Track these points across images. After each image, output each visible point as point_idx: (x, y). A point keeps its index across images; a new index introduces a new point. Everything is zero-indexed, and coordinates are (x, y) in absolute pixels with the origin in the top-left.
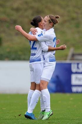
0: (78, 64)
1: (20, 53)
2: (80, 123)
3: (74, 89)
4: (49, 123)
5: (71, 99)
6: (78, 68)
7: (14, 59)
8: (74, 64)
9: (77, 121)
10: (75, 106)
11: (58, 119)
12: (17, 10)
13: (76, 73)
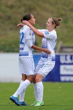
0: (66, 56)
1: (13, 46)
2: (68, 109)
3: (63, 79)
4: (40, 109)
5: (60, 87)
6: (66, 59)
7: (8, 51)
8: (63, 55)
9: (65, 108)
10: (63, 94)
11: (48, 105)
12: (12, 7)
13: (65, 64)
